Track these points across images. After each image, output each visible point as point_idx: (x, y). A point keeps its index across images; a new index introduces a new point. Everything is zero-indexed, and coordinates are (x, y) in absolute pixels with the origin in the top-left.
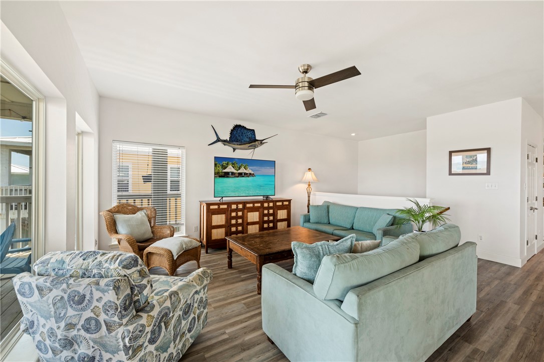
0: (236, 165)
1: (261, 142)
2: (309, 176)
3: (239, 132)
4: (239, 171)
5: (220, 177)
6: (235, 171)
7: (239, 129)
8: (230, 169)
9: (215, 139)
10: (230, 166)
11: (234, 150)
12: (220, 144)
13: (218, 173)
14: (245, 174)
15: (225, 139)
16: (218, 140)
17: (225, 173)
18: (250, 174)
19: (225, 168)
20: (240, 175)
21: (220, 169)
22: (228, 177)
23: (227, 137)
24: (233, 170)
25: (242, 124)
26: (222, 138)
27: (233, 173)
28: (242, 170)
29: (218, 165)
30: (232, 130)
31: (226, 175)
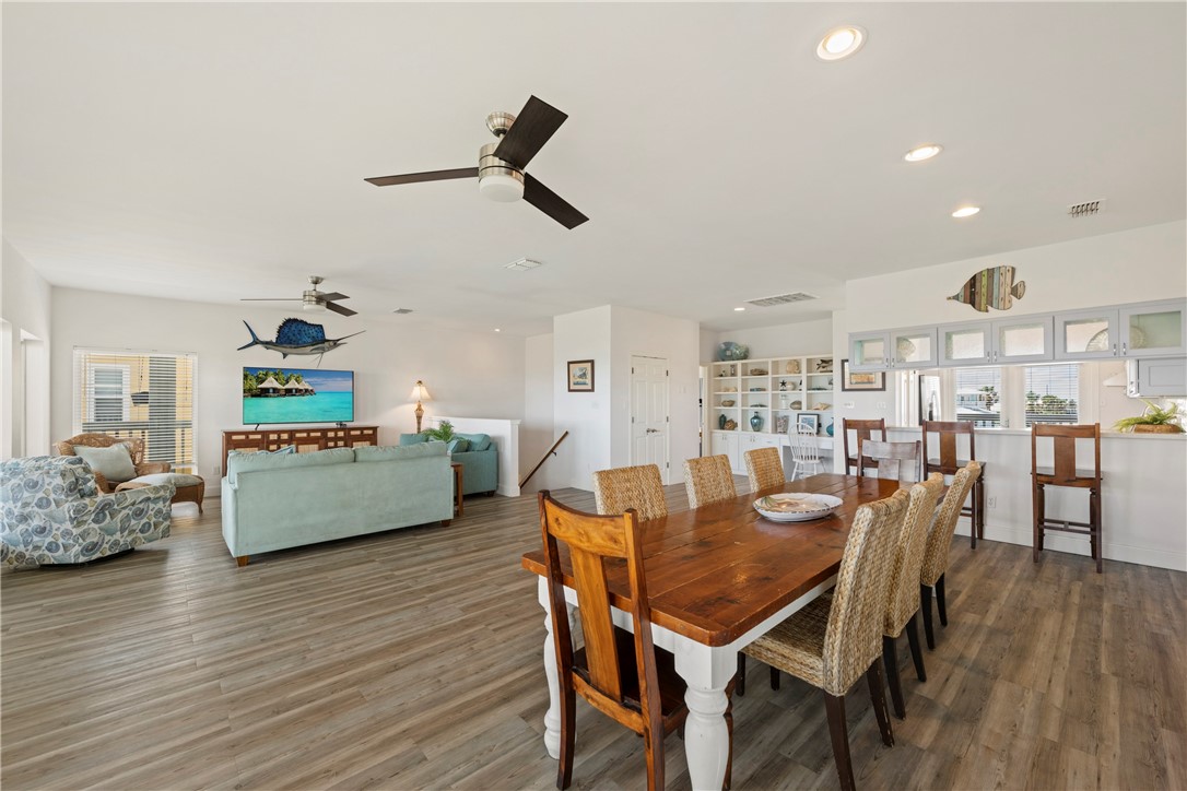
0: (281, 376)
1: (336, 343)
2: (419, 392)
3: (293, 328)
4: (287, 386)
5: (253, 396)
6: (280, 386)
7: (294, 325)
8: (271, 383)
9: (251, 340)
10: (271, 378)
11: (285, 356)
12: (259, 346)
13: (250, 390)
14: (298, 391)
15: (268, 340)
16: (256, 342)
17: (262, 389)
18: (307, 390)
19: (262, 382)
20: (289, 392)
21: (254, 384)
22: (267, 396)
23: (273, 337)
24: (277, 385)
25: (300, 317)
26: (262, 338)
27: (275, 390)
28: (292, 385)
29: (250, 377)
30: (281, 327)
31: (264, 393)
